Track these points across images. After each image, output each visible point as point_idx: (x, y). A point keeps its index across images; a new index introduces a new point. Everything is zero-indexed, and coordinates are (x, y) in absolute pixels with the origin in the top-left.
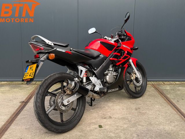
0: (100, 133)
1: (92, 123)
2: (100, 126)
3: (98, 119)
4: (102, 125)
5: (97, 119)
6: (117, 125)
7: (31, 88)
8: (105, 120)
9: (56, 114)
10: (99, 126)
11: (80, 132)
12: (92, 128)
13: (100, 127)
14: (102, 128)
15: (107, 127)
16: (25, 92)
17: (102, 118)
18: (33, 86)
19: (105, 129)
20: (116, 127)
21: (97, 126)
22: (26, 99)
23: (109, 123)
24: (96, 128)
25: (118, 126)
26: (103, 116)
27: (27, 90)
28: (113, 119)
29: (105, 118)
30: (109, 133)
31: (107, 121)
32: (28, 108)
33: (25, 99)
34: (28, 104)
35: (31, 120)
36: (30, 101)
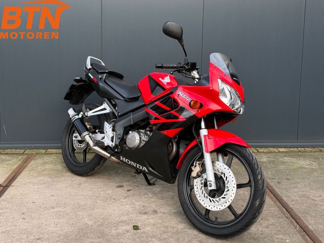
0: (134, 240)
1: (121, 222)
2: (136, 228)
3: (134, 216)
4: (139, 224)
5: (131, 215)
6: (166, 224)
7: (15, 160)
8: (145, 217)
9: (58, 207)
10: (134, 226)
11: (99, 238)
12: (120, 230)
13: (134, 229)
14: (139, 231)
15: (148, 228)
16: (4, 167)
17: (140, 213)
18: (20, 158)
19: (144, 233)
20: (163, 229)
21: (130, 227)
22: (5, 181)
23: (152, 221)
24: (128, 231)
25: (166, 227)
26: (142, 209)
27: (8, 165)
28: (160, 215)
29: (145, 213)
30: (149, 239)
31: (148, 219)
32: (8, 197)
33: (3, 180)
34: (9, 189)
35: (14, 218)
36: (12, 184)
